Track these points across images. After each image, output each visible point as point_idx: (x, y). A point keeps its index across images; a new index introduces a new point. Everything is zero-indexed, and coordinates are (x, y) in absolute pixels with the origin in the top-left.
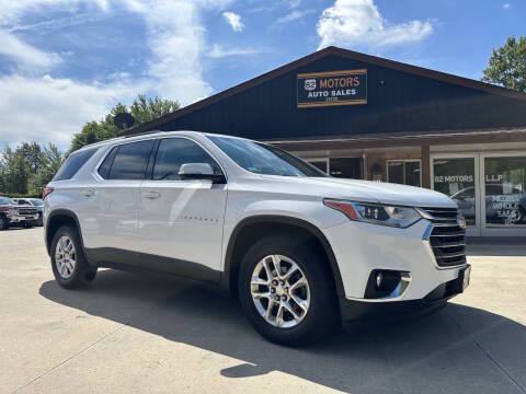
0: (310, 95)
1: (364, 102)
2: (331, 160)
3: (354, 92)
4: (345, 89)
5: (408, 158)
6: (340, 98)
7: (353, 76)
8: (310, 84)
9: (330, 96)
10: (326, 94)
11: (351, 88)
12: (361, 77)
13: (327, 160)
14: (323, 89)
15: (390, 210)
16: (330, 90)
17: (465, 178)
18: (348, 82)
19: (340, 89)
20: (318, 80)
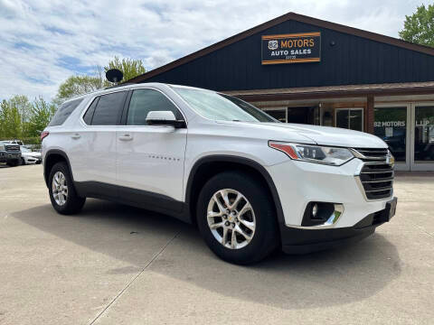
0: (273, 54)
1: (318, 60)
2: (289, 108)
3: (309, 51)
4: (302, 49)
5: (354, 107)
6: (298, 56)
7: (309, 38)
8: (273, 45)
9: (289, 54)
10: (286, 53)
11: (307, 48)
12: (316, 39)
13: (286, 108)
14: (284, 49)
15: (326, 150)
16: (289, 50)
17: (399, 124)
18: (305, 43)
19: (298, 49)
20: (279, 41)
